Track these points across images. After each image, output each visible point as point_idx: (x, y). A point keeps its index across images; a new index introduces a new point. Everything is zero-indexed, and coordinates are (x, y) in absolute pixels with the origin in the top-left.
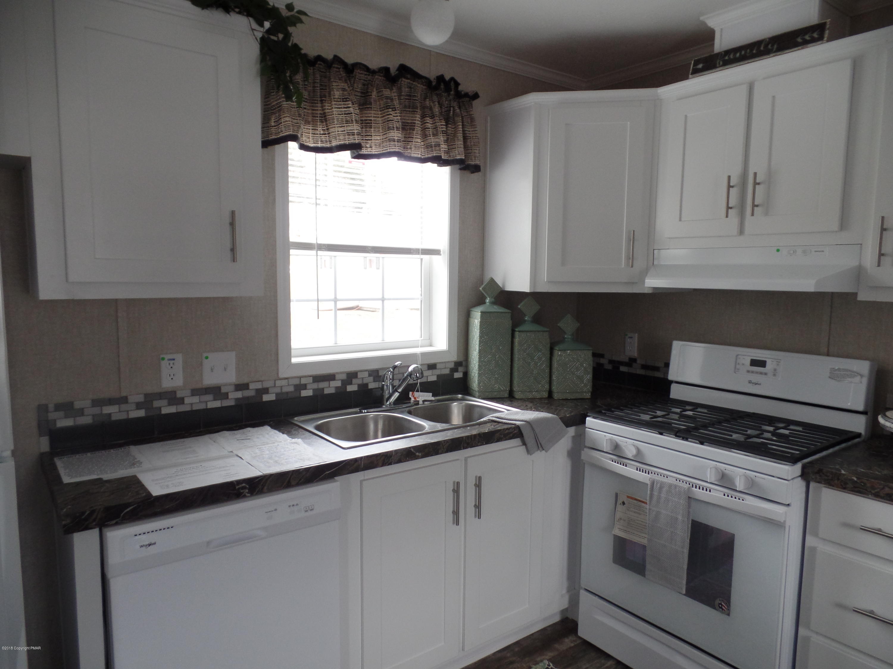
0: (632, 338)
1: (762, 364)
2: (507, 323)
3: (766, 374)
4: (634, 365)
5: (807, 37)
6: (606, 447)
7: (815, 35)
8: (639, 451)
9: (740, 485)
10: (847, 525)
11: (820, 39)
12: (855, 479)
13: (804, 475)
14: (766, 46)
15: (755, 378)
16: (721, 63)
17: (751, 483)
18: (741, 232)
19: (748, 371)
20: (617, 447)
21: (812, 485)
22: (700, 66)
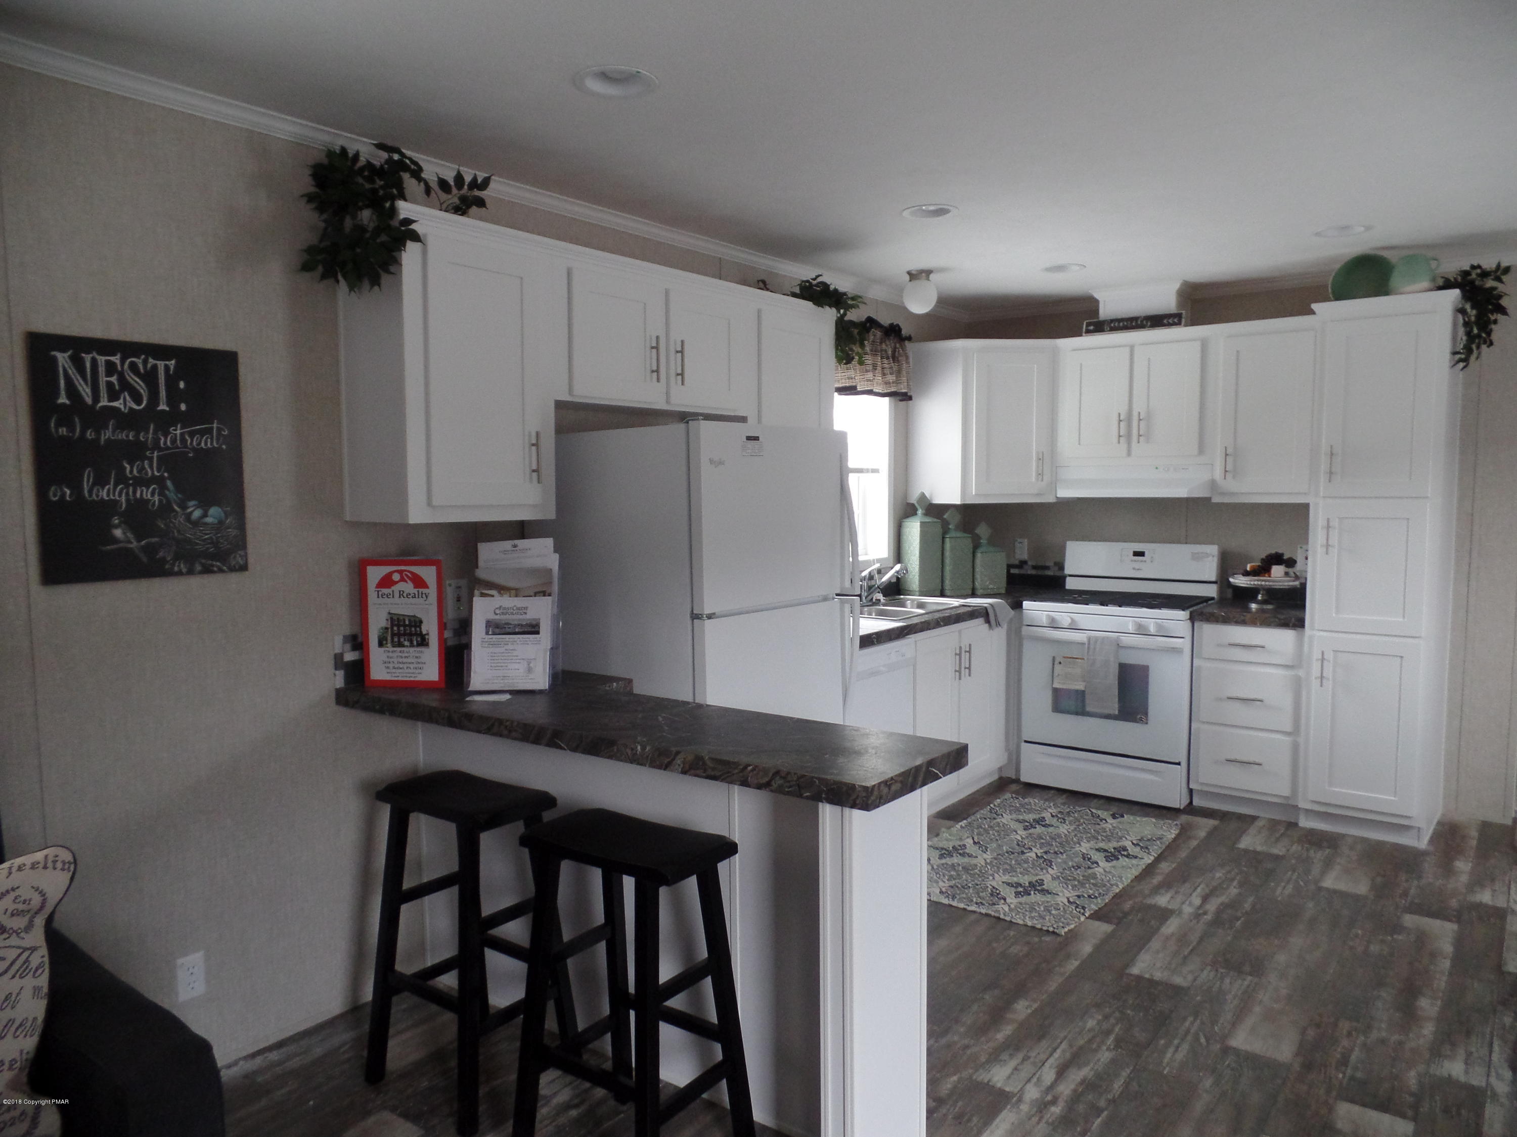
0: (1021, 543)
1: (1141, 554)
2: (938, 530)
3: (1145, 561)
4: (1026, 567)
5: (1170, 321)
6: (1045, 621)
7: (1176, 320)
8: (1072, 619)
9: (1152, 630)
10: (1219, 645)
11: (1179, 324)
12: (1223, 614)
13: (1192, 619)
14: (1142, 321)
15: (1137, 565)
16: (1108, 329)
17: (1160, 627)
18: (1129, 454)
19: (1132, 561)
20: (1053, 620)
21: (1196, 624)
22: (1091, 328)
